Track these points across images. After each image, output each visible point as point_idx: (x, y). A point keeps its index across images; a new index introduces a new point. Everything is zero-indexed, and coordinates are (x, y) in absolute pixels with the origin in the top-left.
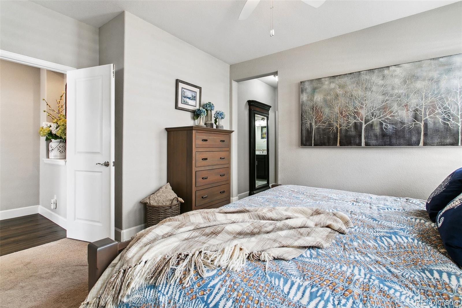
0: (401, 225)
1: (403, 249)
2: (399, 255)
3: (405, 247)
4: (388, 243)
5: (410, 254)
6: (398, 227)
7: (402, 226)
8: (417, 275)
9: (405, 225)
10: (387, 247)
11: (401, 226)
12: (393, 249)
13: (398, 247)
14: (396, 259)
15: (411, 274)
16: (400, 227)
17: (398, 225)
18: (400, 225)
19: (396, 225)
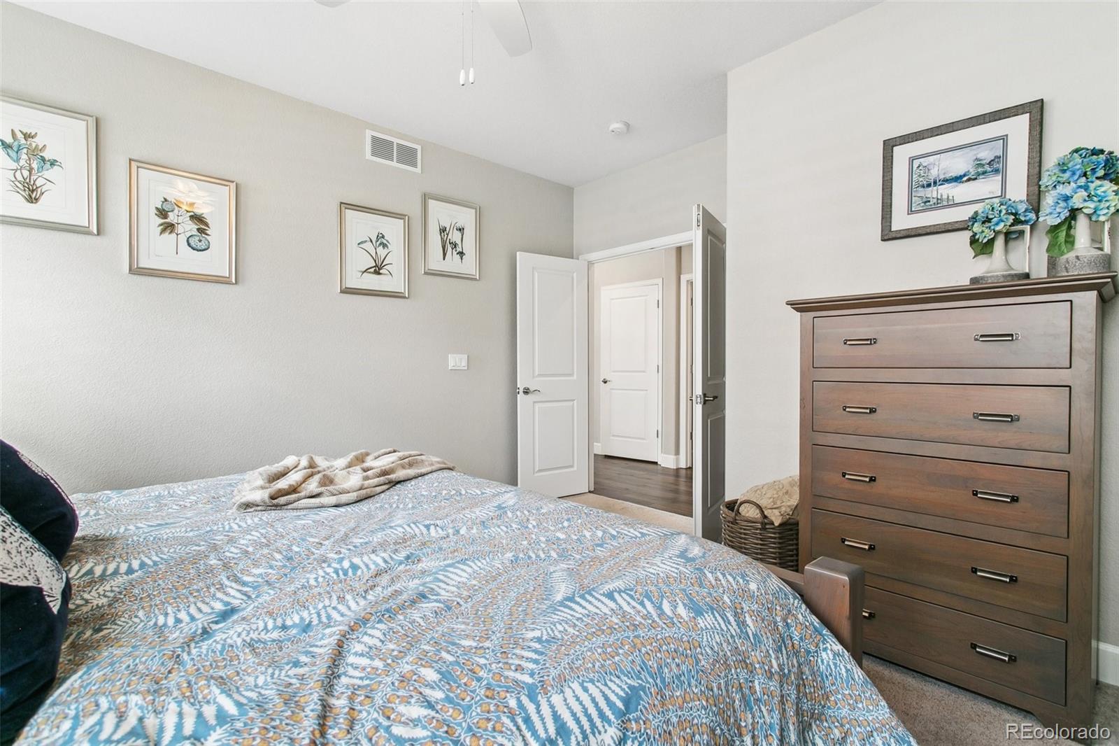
0: (218, 643)
1: (194, 590)
2: (199, 576)
3: (191, 594)
4: (227, 594)
5: (178, 582)
6: (224, 636)
7: (214, 644)
8: (165, 554)
9: (208, 652)
10: (226, 586)
11: (215, 641)
12: (213, 584)
13: (205, 589)
14: (201, 567)
15: (175, 552)
16: (218, 638)
17: (225, 640)
18: (222, 642)
19: (231, 638)
